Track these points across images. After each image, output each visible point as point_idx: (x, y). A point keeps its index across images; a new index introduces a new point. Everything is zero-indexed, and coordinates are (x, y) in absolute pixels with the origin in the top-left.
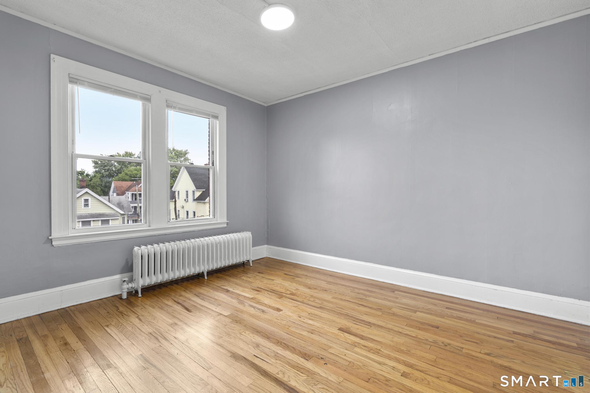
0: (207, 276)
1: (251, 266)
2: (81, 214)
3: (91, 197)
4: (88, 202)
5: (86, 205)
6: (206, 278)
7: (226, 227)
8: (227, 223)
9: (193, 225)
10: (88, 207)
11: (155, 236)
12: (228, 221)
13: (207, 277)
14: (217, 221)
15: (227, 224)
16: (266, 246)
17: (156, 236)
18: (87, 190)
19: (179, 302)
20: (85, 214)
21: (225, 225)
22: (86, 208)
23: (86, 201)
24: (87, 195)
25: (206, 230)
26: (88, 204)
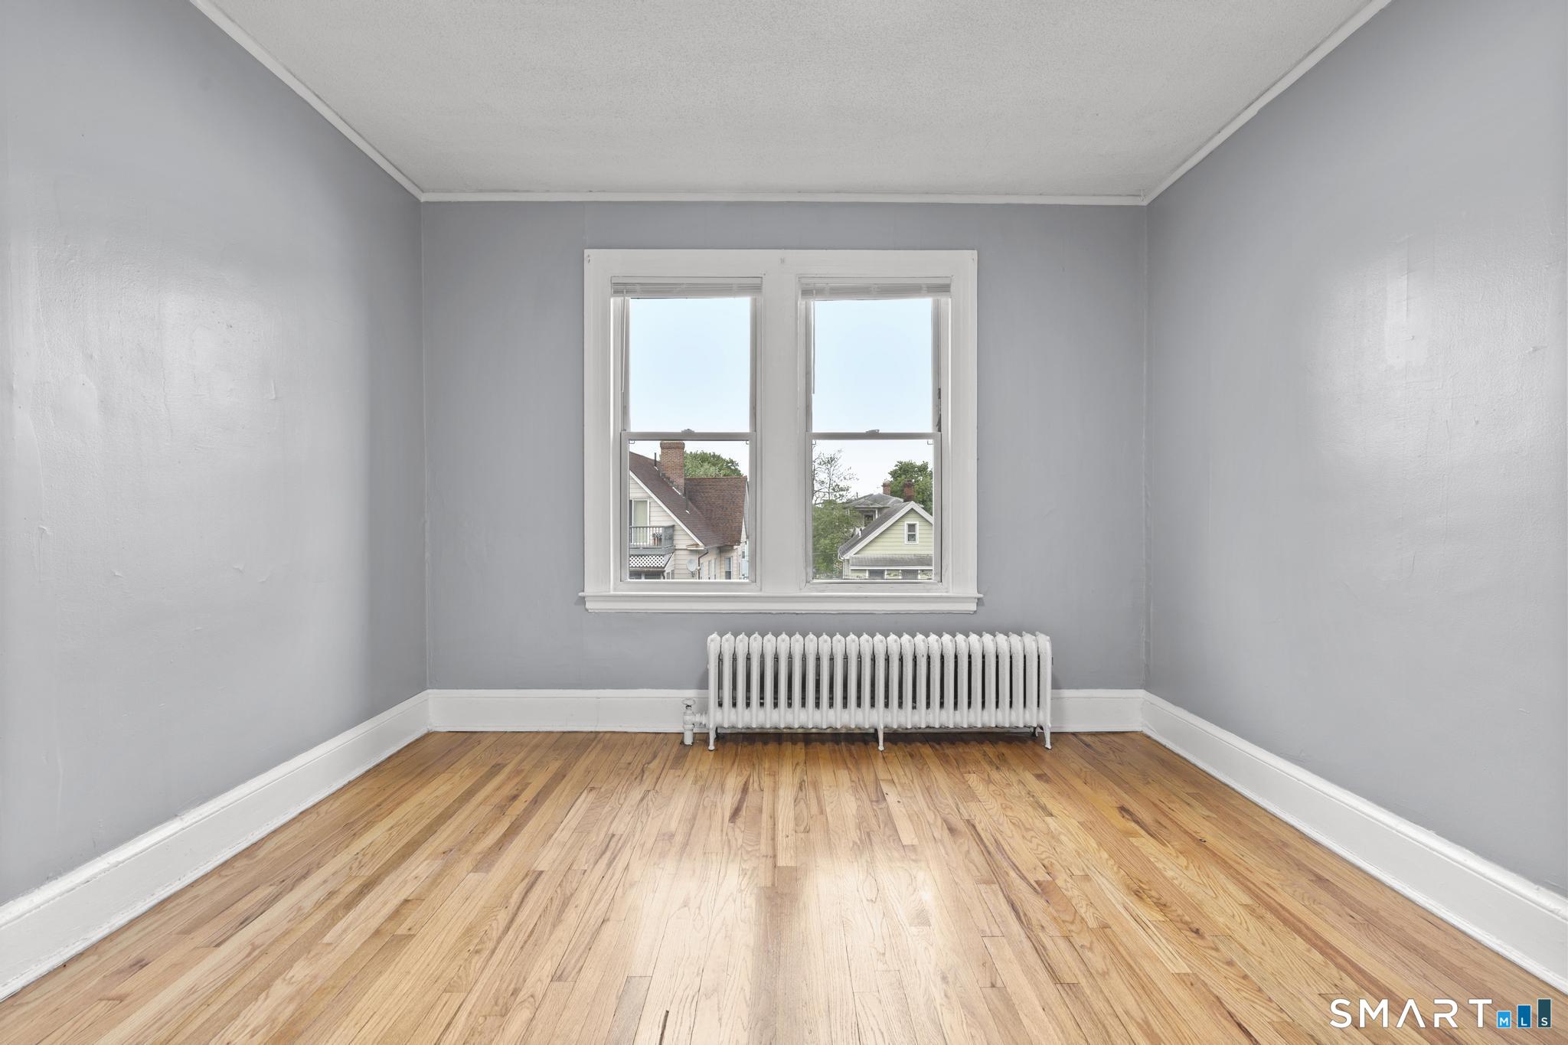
0: (885, 740)
1: (1047, 748)
2: (903, 556)
3: (921, 519)
4: (914, 531)
5: (912, 537)
6: (881, 748)
7: (975, 612)
8: (978, 599)
9: (866, 597)
10: (915, 540)
11: (769, 615)
12: (981, 596)
13: (884, 745)
14: (947, 592)
15: (980, 602)
16: (1141, 694)
17: (772, 614)
18: (912, 505)
19: (748, 788)
20: (909, 556)
21: (973, 607)
22: (911, 543)
23: (912, 527)
24: (912, 515)
25: (907, 613)
26: (914, 535)
